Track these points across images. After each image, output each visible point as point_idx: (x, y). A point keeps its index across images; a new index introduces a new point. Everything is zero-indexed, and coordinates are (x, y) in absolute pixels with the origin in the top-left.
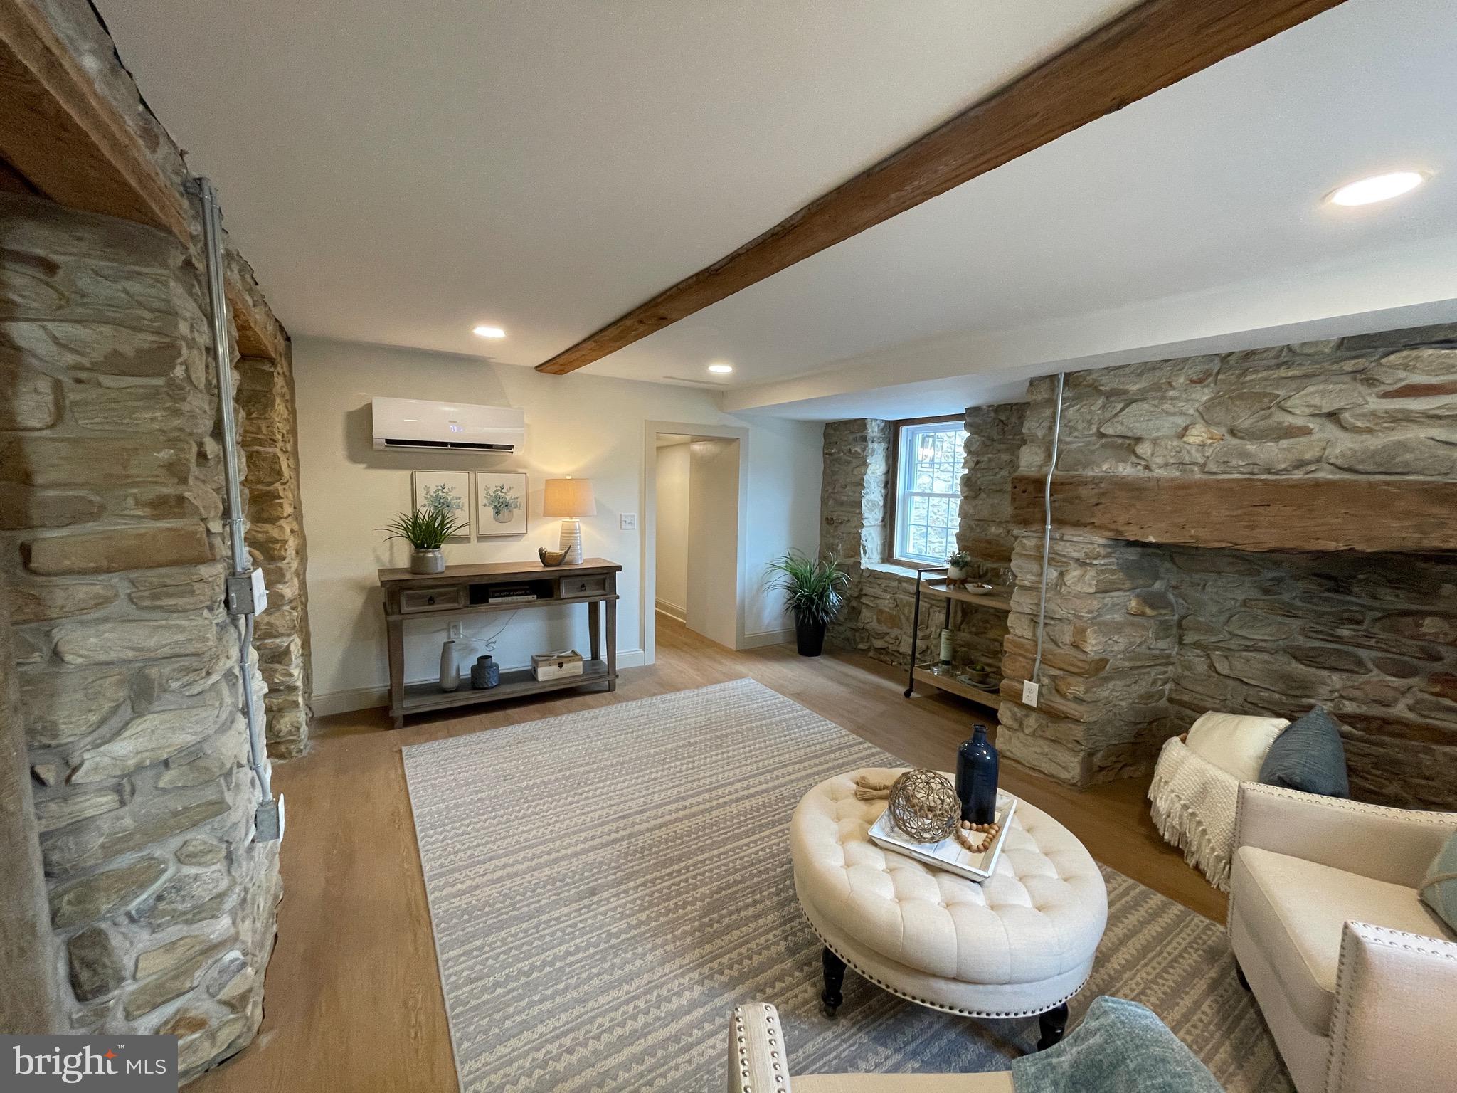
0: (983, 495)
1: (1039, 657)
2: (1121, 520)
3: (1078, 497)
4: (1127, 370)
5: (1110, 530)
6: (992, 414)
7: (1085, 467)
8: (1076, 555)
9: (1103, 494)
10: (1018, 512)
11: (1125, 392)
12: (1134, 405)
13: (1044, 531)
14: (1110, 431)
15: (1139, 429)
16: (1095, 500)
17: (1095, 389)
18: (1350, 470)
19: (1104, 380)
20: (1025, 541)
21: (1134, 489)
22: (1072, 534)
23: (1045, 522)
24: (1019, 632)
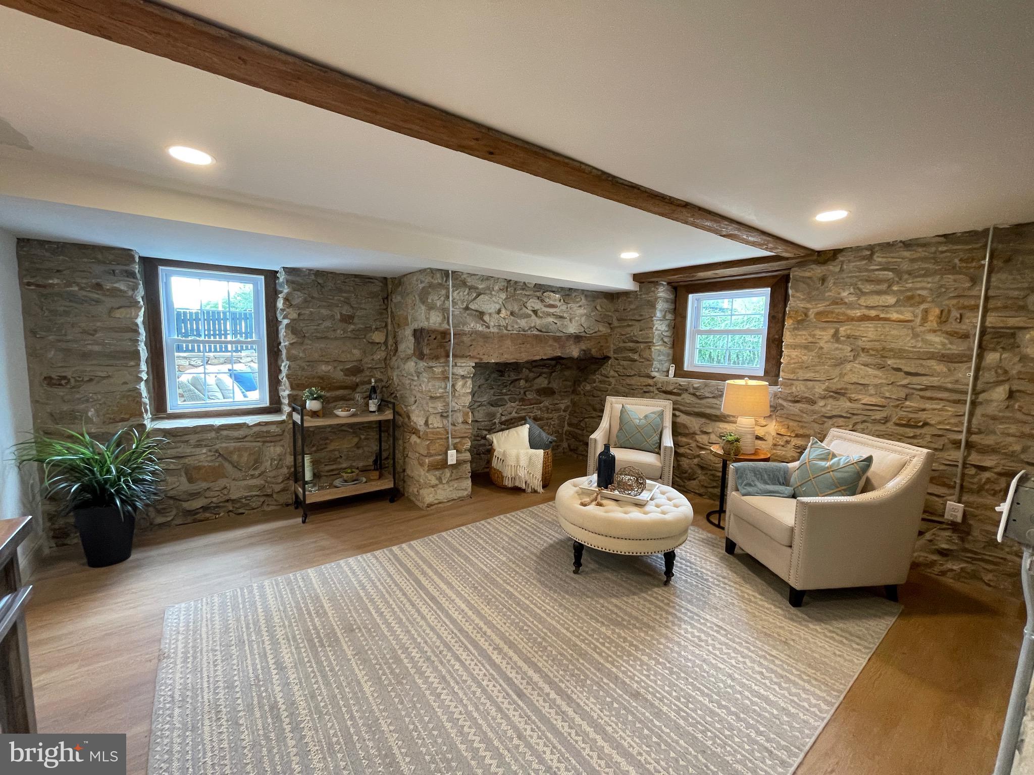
0: (307, 341)
1: (450, 436)
2: (481, 353)
3: (463, 342)
4: (478, 277)
5: (477, 358)
6: (313, 277)
7: (464, 325)
8: (462, 373)
9: (474, 340)
10: (432, 352)
11: (477, 288)
12: (482, 296)
13: (449, 361)
14: (473, 307)
15: (484, 308)
16: (470, 343)
17: (464, 284)
18: (541, 331)
19: (469, 280)
20: (435, 369)
21: (485, 337)
22: (460, 362)
23: (448, 356)
24: (436, 425)
